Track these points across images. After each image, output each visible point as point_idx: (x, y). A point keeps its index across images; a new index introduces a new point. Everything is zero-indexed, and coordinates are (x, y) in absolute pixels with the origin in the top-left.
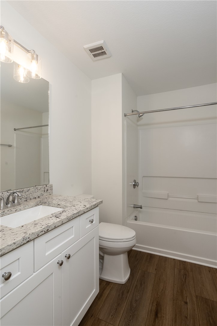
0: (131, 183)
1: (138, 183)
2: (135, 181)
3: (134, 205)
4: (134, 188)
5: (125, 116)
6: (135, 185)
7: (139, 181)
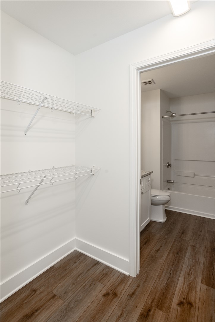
0: (166, 164)
1: (171, 164)
2: (168, 163)
3: (168, 180)
4: (168, 168)
5: (162, 118)
6: (169, 166)
7: (172, 163)
